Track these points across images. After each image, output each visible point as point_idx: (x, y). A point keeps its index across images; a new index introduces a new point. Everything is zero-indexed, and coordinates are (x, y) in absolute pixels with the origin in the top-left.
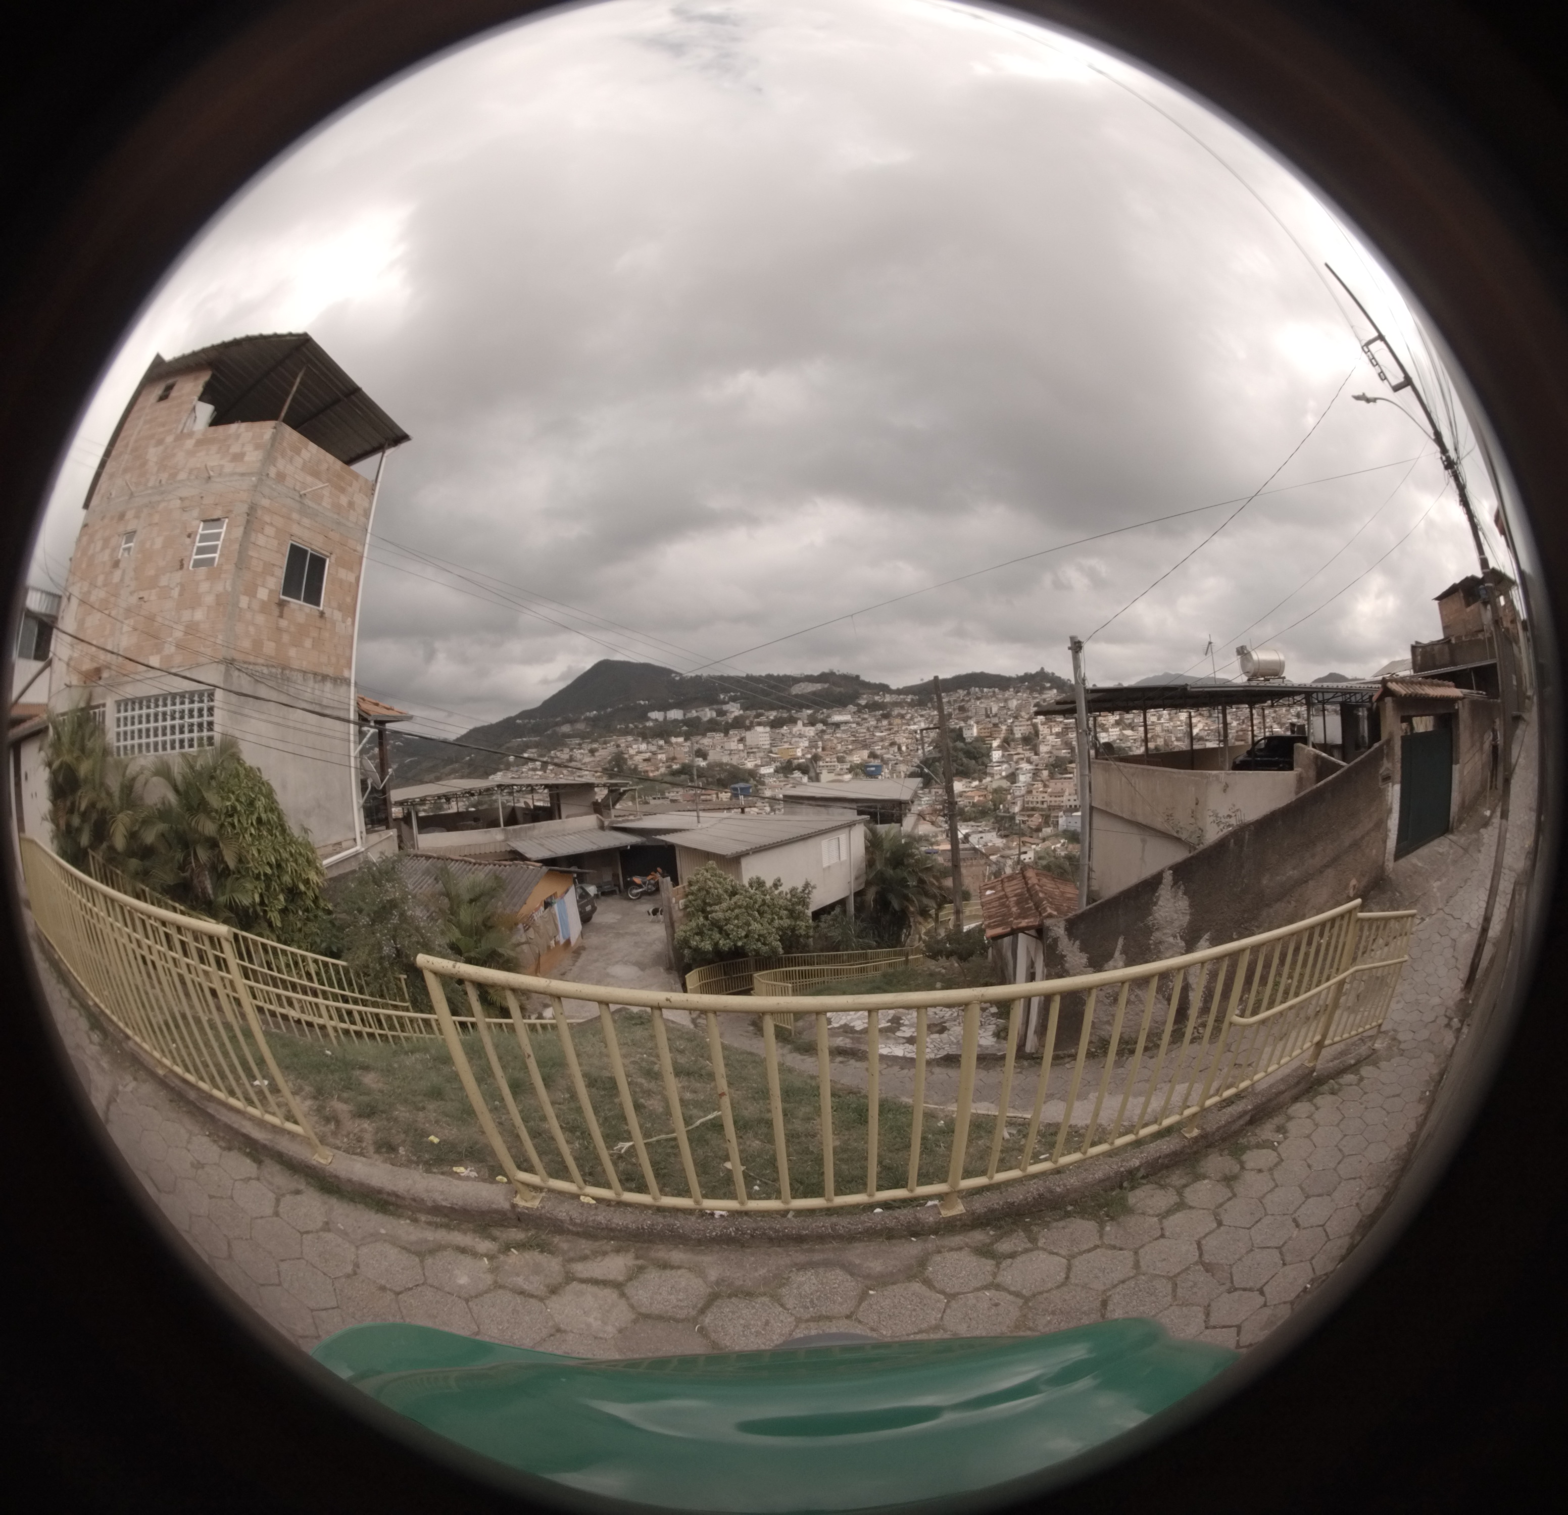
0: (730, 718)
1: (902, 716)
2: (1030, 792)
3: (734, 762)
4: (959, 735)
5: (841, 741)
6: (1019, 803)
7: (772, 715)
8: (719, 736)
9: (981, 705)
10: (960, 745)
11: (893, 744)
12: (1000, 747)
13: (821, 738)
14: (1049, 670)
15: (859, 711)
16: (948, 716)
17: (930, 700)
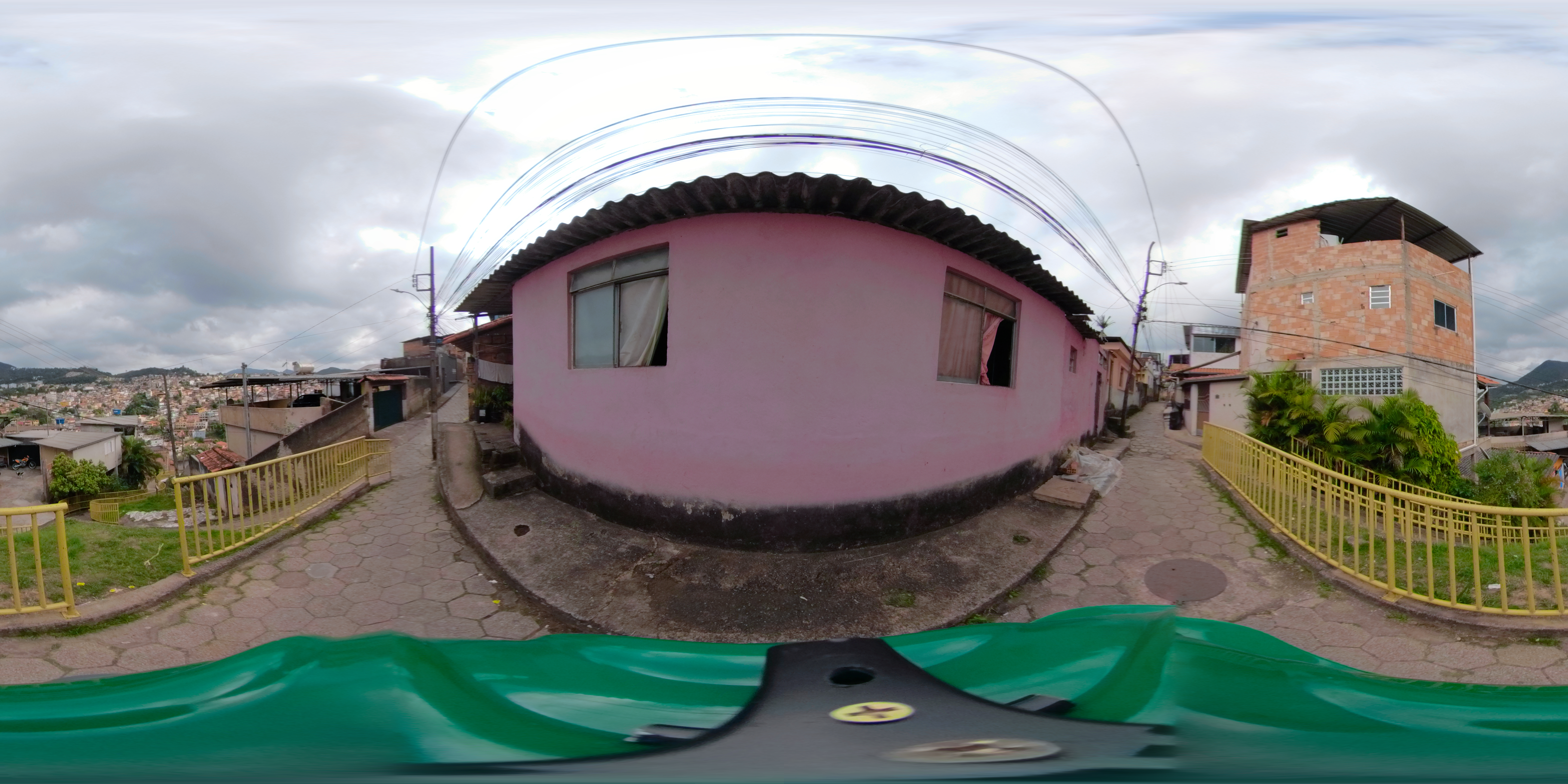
0: (38, 387)
1: (117, 388)
3: (41, 408)
4: (144, 397)
5: (89, 399)
6: (173, 426)
7: (58, 386)
8: (33, 396)
9: (154, 382)
10: (144, 400)
12: (163, 401)
13: (80, 397)
14: (186, 366)
15: (97, 385)
16: (139, 387)
17: (131, 380)
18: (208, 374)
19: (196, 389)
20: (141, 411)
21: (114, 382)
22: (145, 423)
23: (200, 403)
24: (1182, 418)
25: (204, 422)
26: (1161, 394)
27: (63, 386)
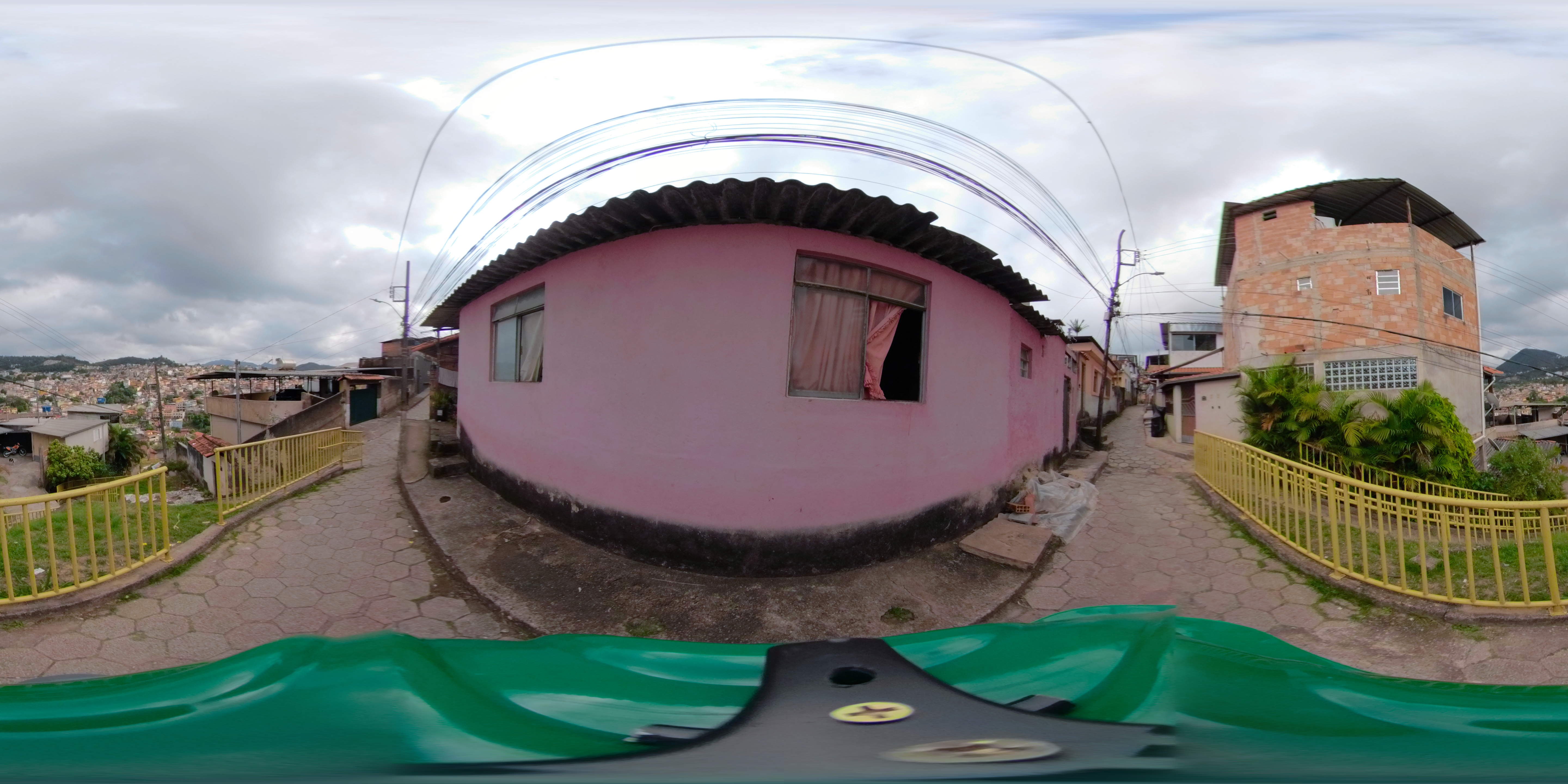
0: (16, 376)
1: (95, 376)
2: (155, 410)
3: (18, 396)
4: (122, 385)
5: (67, 387)
6: (150, 416)
7: (36, 374)
8: (11, 384)
9: (132, 371)
10: (122, 389)
12: (141, 390)
13: (58, 385)
14: (164, 356)
15: (75, 373)
16: (117, 376)
17: (108, 369)
18: (186, 365)
19: (173, 379)
20: (119, 400)
21: (92, 370)
22: (123, 411)
23: (178, 393)
24: (1164, 423)
25: (181, 412)
26: (1139, 397)
27: (41, 375)
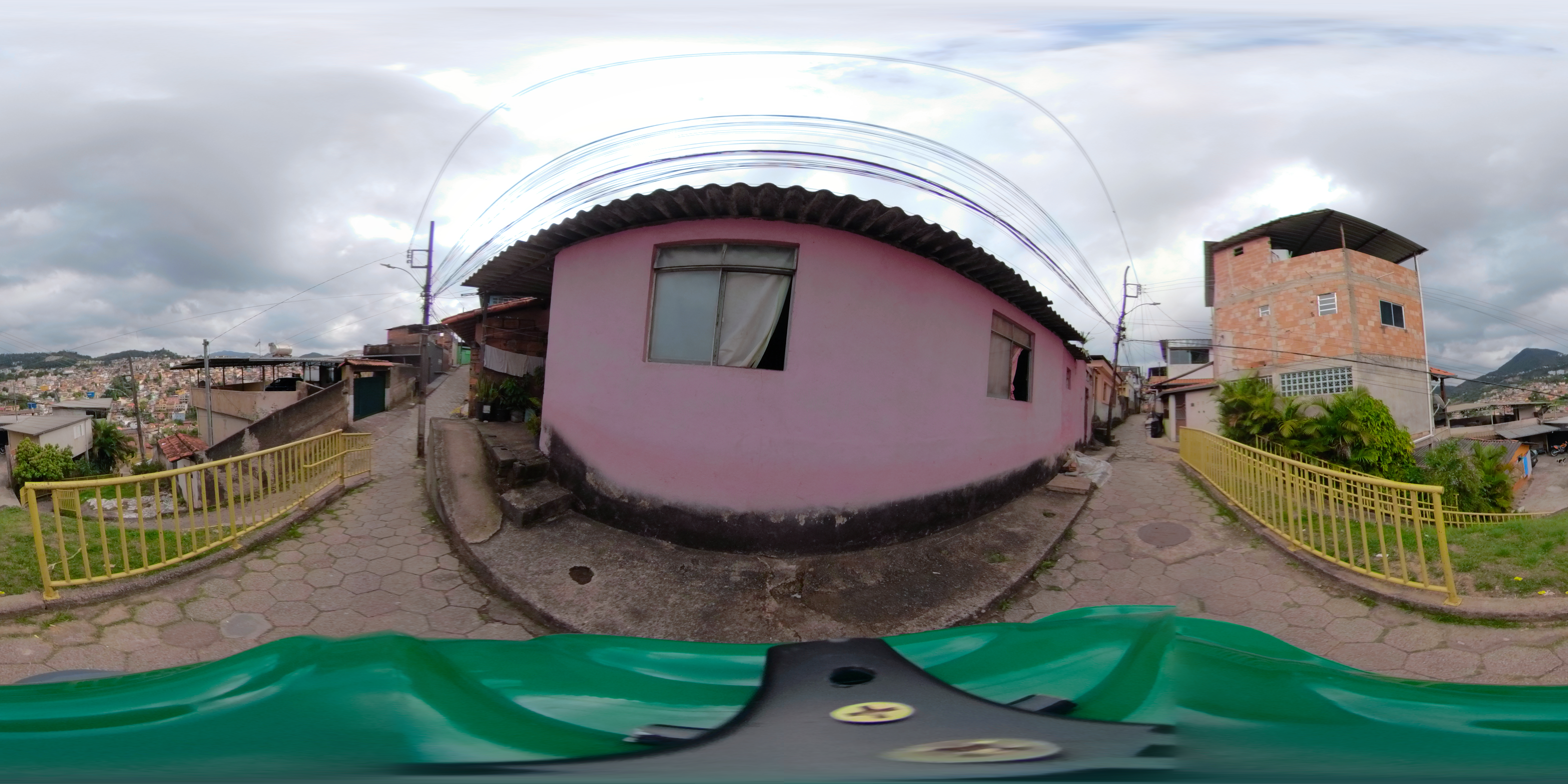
0: (18, 373)
1: (97, 371)
2: (158, 403)
3: (21, 393)
4: (124, 379)
5: (69, 382)
6: (153, 408)
7: (37, 371)
8: (13, 381)
9: (133, 364)
10: (124, 383)
11: (93, 383)
12: (143, 384)
13: (60, 381)
14: (166, 349)
15: (77, 368)
16: (119, 370)
17: (110, 363)
18: (188, 357)
19: (175, 370)
20: (121, 394)
22: (125, 405)
23: (180, 385)
24: (1162, 427)
25: (183, 404)
